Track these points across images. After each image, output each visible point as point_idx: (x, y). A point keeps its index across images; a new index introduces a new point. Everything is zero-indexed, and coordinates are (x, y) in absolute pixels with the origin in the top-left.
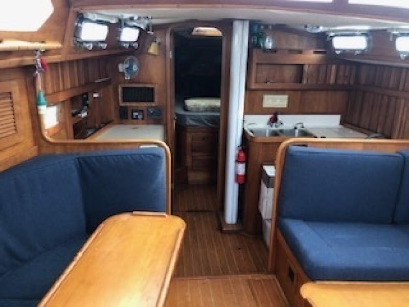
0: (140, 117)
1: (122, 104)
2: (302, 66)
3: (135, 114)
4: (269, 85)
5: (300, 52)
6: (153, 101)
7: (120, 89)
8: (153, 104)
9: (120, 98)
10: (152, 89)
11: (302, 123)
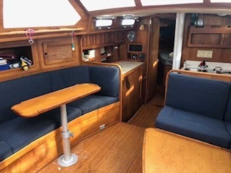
0: (136, 58)
1: (129, 52)
2: (221, 34)
3: (134, 57)
4: (200, 45)
5: (219, 26)
6: (141, 51)
7: (128, 46)
8: (141, 52)
9: (128, 49)
10: (141, 46)
11: (220, 67)
